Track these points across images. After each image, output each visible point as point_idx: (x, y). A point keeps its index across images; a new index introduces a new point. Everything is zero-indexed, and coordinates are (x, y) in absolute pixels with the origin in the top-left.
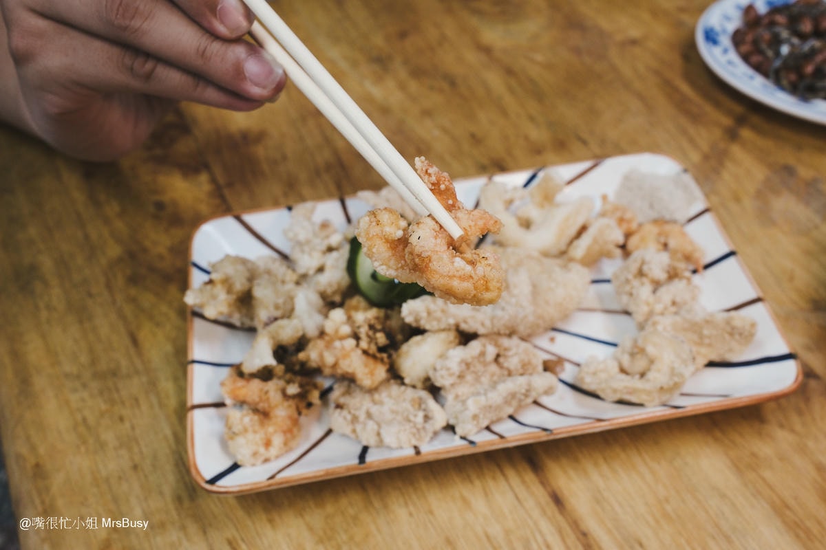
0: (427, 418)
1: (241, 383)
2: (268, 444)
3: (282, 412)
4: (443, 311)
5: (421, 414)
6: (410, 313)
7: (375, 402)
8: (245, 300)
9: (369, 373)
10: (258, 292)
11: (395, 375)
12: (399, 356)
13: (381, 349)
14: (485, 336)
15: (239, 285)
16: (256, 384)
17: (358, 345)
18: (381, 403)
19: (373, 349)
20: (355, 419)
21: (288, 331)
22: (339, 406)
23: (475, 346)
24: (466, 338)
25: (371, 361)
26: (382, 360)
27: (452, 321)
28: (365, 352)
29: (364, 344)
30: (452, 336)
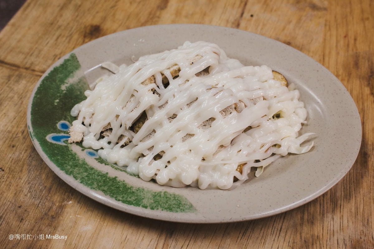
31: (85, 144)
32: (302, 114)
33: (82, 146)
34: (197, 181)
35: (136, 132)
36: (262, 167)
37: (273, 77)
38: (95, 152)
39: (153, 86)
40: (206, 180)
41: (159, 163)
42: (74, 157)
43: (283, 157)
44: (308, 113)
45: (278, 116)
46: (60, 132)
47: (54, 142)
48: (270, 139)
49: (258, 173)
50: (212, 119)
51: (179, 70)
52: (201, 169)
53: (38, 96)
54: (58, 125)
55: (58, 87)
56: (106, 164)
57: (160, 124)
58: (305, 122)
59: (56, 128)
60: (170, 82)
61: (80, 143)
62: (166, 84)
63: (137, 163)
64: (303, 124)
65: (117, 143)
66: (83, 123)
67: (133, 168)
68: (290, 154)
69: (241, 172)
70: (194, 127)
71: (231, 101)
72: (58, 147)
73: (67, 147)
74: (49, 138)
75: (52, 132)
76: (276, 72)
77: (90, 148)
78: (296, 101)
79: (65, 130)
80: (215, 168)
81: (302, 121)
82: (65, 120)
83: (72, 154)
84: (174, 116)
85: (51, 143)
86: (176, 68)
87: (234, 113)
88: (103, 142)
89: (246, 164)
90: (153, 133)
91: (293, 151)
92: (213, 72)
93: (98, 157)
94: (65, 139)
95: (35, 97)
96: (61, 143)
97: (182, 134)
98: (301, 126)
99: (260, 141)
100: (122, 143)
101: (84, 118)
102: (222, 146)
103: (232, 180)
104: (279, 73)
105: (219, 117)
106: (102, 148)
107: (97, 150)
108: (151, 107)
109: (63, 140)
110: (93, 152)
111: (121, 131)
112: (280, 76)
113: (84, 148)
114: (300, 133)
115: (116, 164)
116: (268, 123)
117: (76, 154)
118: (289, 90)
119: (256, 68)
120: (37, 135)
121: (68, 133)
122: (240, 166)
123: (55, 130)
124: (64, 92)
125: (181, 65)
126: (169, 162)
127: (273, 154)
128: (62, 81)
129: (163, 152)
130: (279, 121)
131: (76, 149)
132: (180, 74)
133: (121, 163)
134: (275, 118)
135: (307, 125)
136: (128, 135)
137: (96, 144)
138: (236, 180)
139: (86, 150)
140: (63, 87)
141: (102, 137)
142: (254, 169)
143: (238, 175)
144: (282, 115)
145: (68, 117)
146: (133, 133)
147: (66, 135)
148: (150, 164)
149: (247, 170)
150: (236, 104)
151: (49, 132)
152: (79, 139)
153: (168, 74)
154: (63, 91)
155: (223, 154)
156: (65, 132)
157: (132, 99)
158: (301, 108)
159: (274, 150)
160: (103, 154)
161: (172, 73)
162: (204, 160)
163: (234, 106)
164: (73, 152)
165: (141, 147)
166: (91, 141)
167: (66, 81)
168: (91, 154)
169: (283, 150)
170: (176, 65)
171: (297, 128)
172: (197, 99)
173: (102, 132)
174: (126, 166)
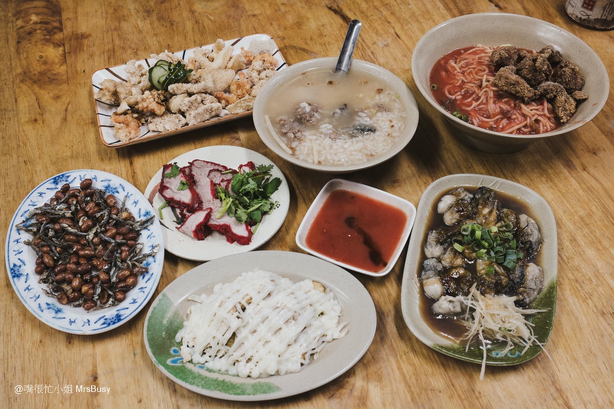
0: (179, 121)
1: (117, 117)
2: (130, 133)
3: (133, 124)
4: (182, 86)
5: (178, 120)
6: (171, 89)
7: (162, 119)
8: (115, 94)
9: (159, 110)
10: (119, 90)
11: (168, 111)
12: (169, 104)
13: (162, 101)
14: (196, 93)
15: (112, 89)
16: (123, 116)
17: (154, 100)
18: (165, 119)
19: (160, 101)
20: (156, 124)
21: (132, 100)
22: (151, 122)
23: (193, 97)
24: (190, 95)
25: (159, 105)
26: (163, 105)
27: (185, 89)
28: (157, 102)
29: (156, 100)
30: (186, 95)
31: (194, 361)
32: (338, 309)
33: (192, 363)
34: (278, 371)
35: (230, 346)
36: (317, 352)
37: (313, 287)
38: (202, 365)
39: (237, 314)
40: (283, 369)
41: (251, 364)
42: (191, 372)
43: (329, 342)
44: (341, 306)
45: (322, 314)
46: (174, 356)
47: (173, 365)
48: (319, 333)
49: (315, 357)
50: (280, 329)
51: (251, 299)
52: (279, 363)
53: (150, 333)
54: (171, 352)
55: (161, 323)
56: (214, 372)
57: (246, 338)
58: (341, 315)
59: (171, 354)
60: (246, 308)
61: (191, 362)
62: (244, 309)
63: (234, 367)
64: (339, 316)
65: (216, 356)
66: (188, 346)
67: (233, 370)
68: (333, 339)
69: (304, 359)
70: (269, 336)
71: (290, 315)
72: (178, 368)
73: (183, 366)
74: (169, 362)
75: (169, 358)
76: (315, 281)
77: (198, 363)
78: (332, 301)
79: (177, 354)
80: (287, 360)
81: (339, 314)
82: (174, 346)
83: (189, 371)
84: (255, 331)
85: (172, 366)
86: (248, 298)
87: (293, 322)
88: (206, 357)
89: (306, 353)
90: (243, 345)
91: (335, 337)
92: (273, 295)
93: (206, 369)
94: (180, 361)
95: (148, 334)
96: (178, 364)
97: (262, 342)
98: (338, 318)
99: (312, 336)
100: (220, 355)
101: (188, 342)
102: (289, 345)
103: (300, 365)
104: (318, 282)
105: (284, 326)
106: (206, 362)
107: (203, 364)
108: (238, 329)
109: (179, 362)
110: (202, 366)
111: (218, 348)
112: (318, 285)
113: (195, 365)
114: (339, 323)
115: (219, 370)
116: (316, 322)
117: (191, 370)
118: (326, 294)
119: (302, 283)
120: (160, 362)
121: (180, 356)
122: (303, 355)
123: (170, 356)
124: (167, 325)
125: (252, 295)
126: (257, 362)
127: (323, 342)
128: (163, 318)
129: (252, 356)
130: (323, 318)
131: (189, 366)
132: (252, 301)
133: (223, 369)
134: (321, 315)
135: (342, 316)
136: (224, 349)
137: (202, 360)
138: (302, 365)
139: (196, 365)
140: (165, 322)
141: (204, 353)
142: (312, 355)
143: (303, 361)
144: (324, 313)
145: (175, 343)
146: (228, 348)
147: (179, 358)
148: (245, 366)
149: (307, 356)
150: (293, 316)
151: (167, 358)
152: (190, 359)
153: (244, 303)
154: (165, 325)
155: (291, 349)
156: (177, 356)
157: (223, 323)
158: (336, 305)
159: (324, 339)
160: (210, 365)
161: (247, 302)
162: (279, 356)
163: (292, 318)
164: (189, 369)
165: (236, 356)
166: (197, 358)
167: (165, 317)
168: (202, 367)
169: (329, 338)
170: (247, 295)
171: (336, 320)
172: (268, 317)
173: (204, 350)
174: (227, 371)
